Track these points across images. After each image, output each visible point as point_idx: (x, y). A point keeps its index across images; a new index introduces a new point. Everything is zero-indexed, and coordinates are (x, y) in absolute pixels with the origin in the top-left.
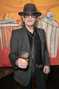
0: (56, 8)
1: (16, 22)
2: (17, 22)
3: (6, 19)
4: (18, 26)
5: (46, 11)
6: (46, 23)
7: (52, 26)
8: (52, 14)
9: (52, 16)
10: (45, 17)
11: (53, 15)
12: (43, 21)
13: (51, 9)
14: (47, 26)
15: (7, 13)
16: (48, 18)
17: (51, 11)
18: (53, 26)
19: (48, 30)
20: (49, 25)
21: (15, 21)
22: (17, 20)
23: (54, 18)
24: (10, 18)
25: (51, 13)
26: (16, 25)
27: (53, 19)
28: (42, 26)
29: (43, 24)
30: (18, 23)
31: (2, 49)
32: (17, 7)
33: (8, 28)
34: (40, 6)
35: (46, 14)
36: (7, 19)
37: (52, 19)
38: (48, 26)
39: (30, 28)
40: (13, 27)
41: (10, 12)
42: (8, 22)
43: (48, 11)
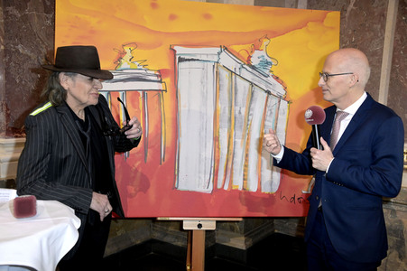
0: (278, 38)
1: (155, 78)
2: (157, 76)
3: (123, 66)
4: (160, 90)
5: (248, 47)
6: (248, 84)
7: (266, 95)
8: (266, 57)
9: (267, 63)
10: (245, 66)
11: (269, 60)
12: (238, 78)
13: (265, 42)
14: (252, 94)
15: (127, 49)
16: (253, 67)
17: (263, 47)
18: (269, 92)
19: (252, 106)
20: (257, 90)
21: (153, 72)
22: (159, 71)
23: (273, 68)
24: (137, 63)
25: (263, 53)
26: (156, 86)
27: (271, 74)
28: (236, 94)
29: (238, 87)
30: (160, 82)
32: (159, 32)
33: (129, 94)
34: (232, 31)
35: (250, 57)
36: (129, 67)
37: (267, 72)
38: (255, 94)
40: (144, 91)
41: (136, 45)
42: (129, 76)
43: (256, 48)
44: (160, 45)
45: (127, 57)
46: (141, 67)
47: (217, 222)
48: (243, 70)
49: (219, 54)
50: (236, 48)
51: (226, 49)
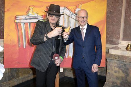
0: (85, 4)
1: (41, 18)
3: (29, 14)
5: (74, 7)
6: (74, 20)
10: (73, 14)
12: (71, 18)
13: (80, 5)
15: (31, 8)
16: (76, 14)
17: (80, 7)
20: (77, 22)
21: (40, 16)
22: (42, 16)
24: (35, 13)
28: (70, 24)
29: (71, 21)
30: (43, 19)
31: (24, 47)
32: (43, 2)
33: (31, 24)
34: (69, 1)
35: (75, 11)
36: (31, 14)
39: (52, 25)
41: (34, 6)
42: (32, 17)
43: (77, 7)
44: (43, 6)
45: (31, 11)
46: (36, 14)
47: (63, 69)
48: (73, 15)
49: (64, 9)
50: (70, 7)
51: (66, 8)
